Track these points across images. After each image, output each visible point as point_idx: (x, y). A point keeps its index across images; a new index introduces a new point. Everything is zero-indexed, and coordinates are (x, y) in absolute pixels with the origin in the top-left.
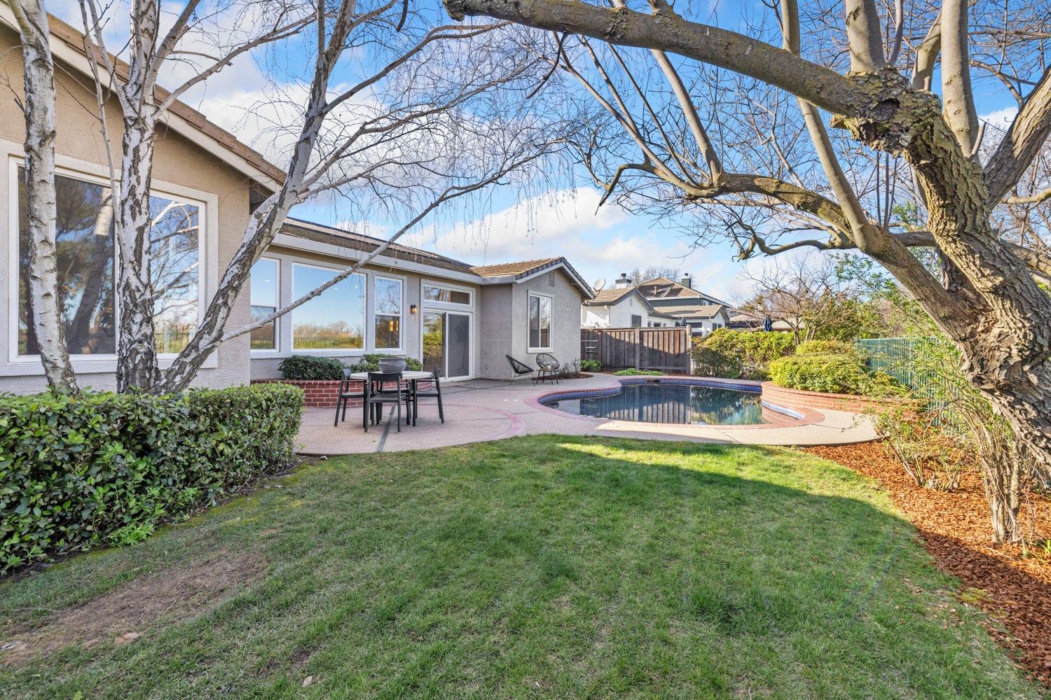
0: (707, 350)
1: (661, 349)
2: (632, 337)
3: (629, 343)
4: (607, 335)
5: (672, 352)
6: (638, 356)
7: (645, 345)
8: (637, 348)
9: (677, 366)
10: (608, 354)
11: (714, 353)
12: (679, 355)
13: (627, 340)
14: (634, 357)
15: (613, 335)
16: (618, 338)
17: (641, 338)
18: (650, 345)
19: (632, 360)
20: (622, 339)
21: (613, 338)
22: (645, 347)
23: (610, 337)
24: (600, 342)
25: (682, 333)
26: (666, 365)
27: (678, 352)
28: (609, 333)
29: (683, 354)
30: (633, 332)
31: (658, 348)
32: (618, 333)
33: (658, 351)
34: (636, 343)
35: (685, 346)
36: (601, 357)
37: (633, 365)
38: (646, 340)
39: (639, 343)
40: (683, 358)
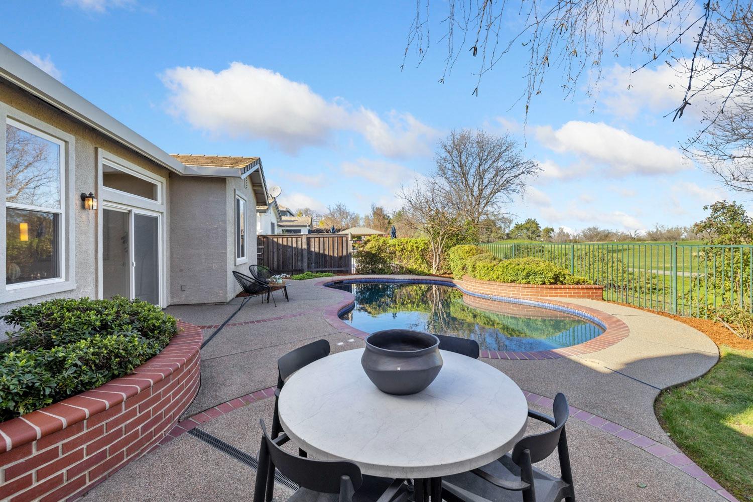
0: (368, 253)
1: (326, 253)
2: (299, 243)
3: (296, 248)
4: (273, 241)
5: (336, 255)
6: (305, 260)
7: (312, 249)
8: (305, 253)
9: (341, 267)
10: (275, 259)
11: (374, 255)
12: (341, 257)
13: (294, 245)
14: (302, 261)
15: (280, 241)
16: (285, 243)
17: (308, 244)
18: (317, 250)
19: (299, 264)
20: (290, 244)
21: (280, 244)
22: (312, 251)
23: (277, 243)
24: (266, 248)
25: (344, 239)
26: (331, 267)
27: (341, 254)
28: (275, 240)
29: (345, 256)
30: (300, 239)
31: (324, 252)
32: (286, 239)
33: (324, 255)
34: (303, 248)
35: (347, 249)
36: (268, 263)
37: (300, 269)
38: (312, 245)
39: (306, 248)
40: (345, 259)
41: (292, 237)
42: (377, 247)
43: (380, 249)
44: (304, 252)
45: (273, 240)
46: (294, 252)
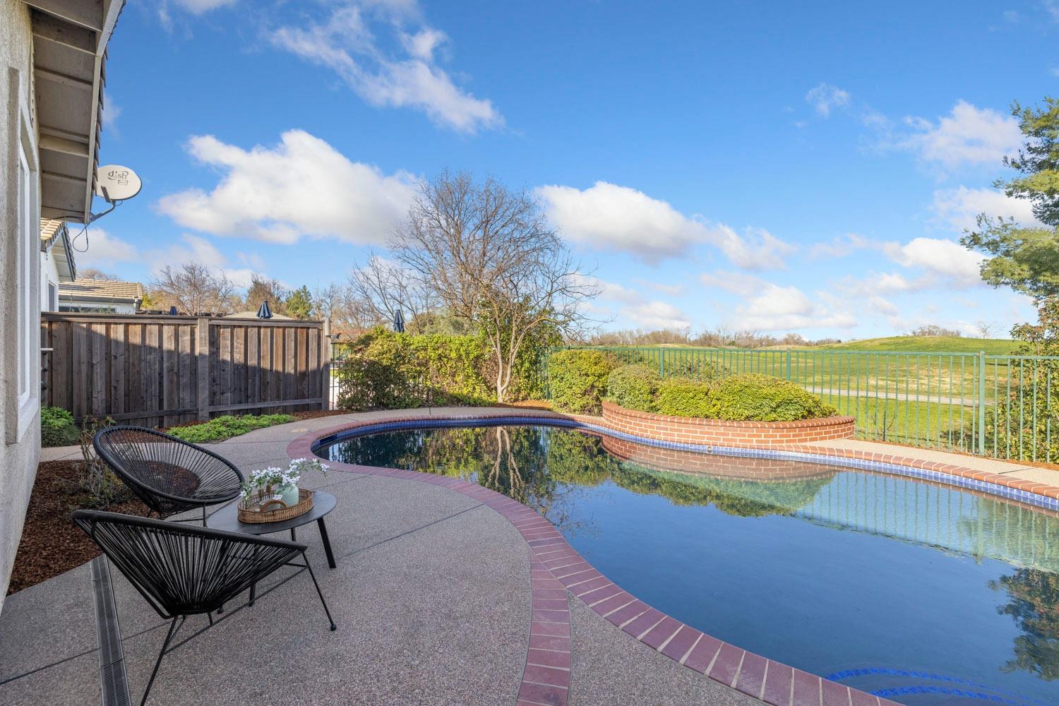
0: (372, 364)
1: (266, 364)
2: (185, 339)
3: (174, 354)
4: (91, 334)
5: (290, 369)
6: (204, 384)
7: (226, 356)
8: (203, 367)
9: (303, 397)
11: (386, 369)
12: (304, 375)
14: (194, 386)
15: (117, 333)
16: (135, 339)
17: (214, 342)
18: (239, 358)
19: (184, 395)
20: (152, 342)
21: (117, 342)
22: (224, 362)
23: (107, 340)
24: (62, 354)
25: (312, 332)
26: (278, 397)
27: (304, 368)
28: (100, 329)
29: (314, 372)
30: (188, 329)
31: (259, 363)
32: (139, 328)
33: (259, 371)
34: (197, 353)
35: (319, 357)
36: (70, 398)
37: (188, 407)
38: (225, 347)
39: (207, 353)
40: (314, 378)
41: (162, 322)
42: (394, 351)
43: (400, 357)
44: (200, 364)
45: (89, 330)
46: (165, 365)
